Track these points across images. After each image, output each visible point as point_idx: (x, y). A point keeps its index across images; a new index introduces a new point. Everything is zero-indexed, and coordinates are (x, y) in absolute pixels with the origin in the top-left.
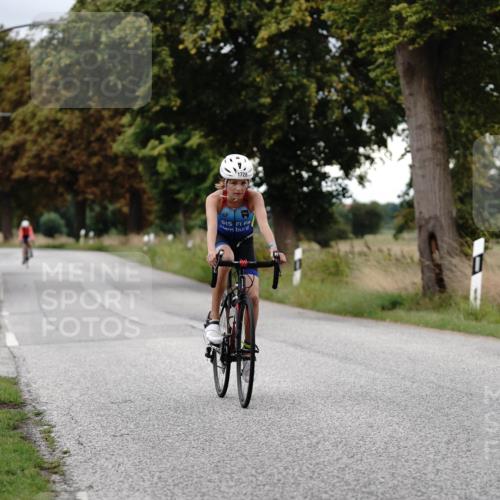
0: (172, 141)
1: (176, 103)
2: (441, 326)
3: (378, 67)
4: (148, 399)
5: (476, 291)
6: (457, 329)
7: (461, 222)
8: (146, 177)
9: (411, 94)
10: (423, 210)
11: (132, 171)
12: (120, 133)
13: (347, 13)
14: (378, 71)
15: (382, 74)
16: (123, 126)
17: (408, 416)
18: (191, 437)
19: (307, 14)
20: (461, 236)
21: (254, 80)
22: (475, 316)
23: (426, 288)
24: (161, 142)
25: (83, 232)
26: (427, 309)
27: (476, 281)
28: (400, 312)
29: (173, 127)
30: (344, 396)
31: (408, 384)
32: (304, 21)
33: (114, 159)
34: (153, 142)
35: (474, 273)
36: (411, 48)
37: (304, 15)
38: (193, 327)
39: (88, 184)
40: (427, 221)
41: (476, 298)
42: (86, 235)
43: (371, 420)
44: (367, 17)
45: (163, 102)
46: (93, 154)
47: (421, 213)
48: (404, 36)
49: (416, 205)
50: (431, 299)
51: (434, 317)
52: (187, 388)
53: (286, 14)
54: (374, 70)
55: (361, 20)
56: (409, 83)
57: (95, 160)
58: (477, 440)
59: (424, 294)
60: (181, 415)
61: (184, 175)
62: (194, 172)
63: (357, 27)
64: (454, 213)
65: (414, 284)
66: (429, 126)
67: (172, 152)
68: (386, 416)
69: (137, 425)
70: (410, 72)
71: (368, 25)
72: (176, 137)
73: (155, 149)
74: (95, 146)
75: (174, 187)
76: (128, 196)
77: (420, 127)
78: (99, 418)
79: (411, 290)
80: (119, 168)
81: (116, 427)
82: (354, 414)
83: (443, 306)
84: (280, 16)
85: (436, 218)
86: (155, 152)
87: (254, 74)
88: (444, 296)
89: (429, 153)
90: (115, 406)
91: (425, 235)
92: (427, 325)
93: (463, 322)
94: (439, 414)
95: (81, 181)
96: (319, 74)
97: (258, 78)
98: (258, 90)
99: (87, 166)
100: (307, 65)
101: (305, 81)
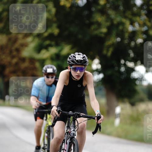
11: (32, 66)
16: (28, 42)
80: (26, 64)
95: (7, 71)
96: (130, 16)
97: (99, 18)
98: (99, 25)
99: (10, 63)
100: (124, 12)
101: (124, 20)
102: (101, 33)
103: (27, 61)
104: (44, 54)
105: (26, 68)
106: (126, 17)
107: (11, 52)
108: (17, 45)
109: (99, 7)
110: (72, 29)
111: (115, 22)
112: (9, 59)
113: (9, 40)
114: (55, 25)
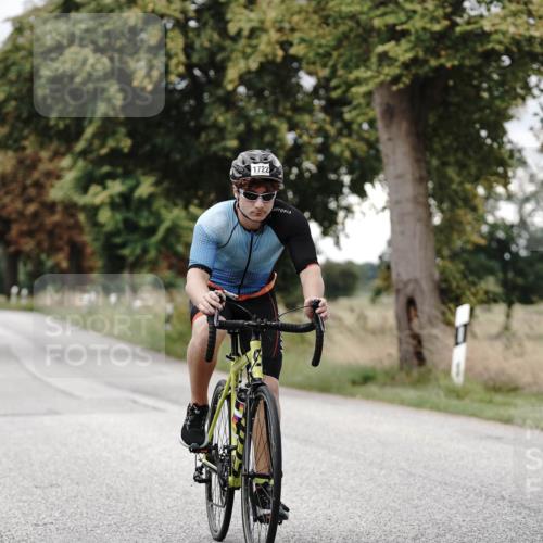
0: (116, 187)
1: (126, 144)
2: (419, 405)
3: (355, 108)
4: (77, 484)
5: (458, 365)
6: (436, 408)
7: (444, 285)
8: (87, 228)
9: (390, 139)
10: (401, 272)
11: (71, 221)
12: (59, 177)
13: (320, 46)
14: (354, 113)
15: (358, 115)
16: (62, 169)
17: (372, 507)
18: (123, 528)
19: (278, 47)
20: (444, 303)
21: (216, 120)
22: (457, 393)
23: (403, 360)
24: (105, 188)
25: (14, 290)
26: (403, 384)
27: (459, 355)
28: (373, 388)
29: (120, 170)
30: (301, 485)
31: (375, 471)
32: (275, 56)
33: (51, 207)
34: (94, 189)
35: (457, 344)
36: (395, 88)
37: (274, 49)
38: (135, 402)
39: (22, 234)
40: (406, 284)
41: (458, 374)
42: (19, 294)
43: (330, 512)
44: (342, 50)
45: (111, 143)
46: (29, 201)
47: (398, 275)
48: (387, 75)
49: (393, 266)
50: (408, 374)
51: (411, 394)
52: (122, 472)
53: (255, 47)
54: (350, 111)
55: (335, 54)
56: (388, 126)
57: (32, 208)
58: (448, 536)
59: (401, 369)
60: (113, 503)
61: (130, 226)
62: (143, 223)
63: (331, 63)
64: (437, 275)
65: (389, 355)
66: (409, 177)
67: (118, 200)
68: (348, 508)
69: (63, 513)
70: (389, 113)
71: (342, 60)
72: (123, 183)
73: (97, 195)
74: (32, 192)
75: (118, 240)
76: (67, 249)
77: (399, 177)
78: (21, 504)
79: (387, 363)
80: (57, 218)
81: (39, 515)
82: (311, 505)
83: (421, 382)
84: (248, 50)
85: (416, 281)
86: (98, 200)
87: (216, 113)
88: (423, 369)
89: (409, 207)
90: (39, 491)
91: (403, 300)
92: (403, 403)
93: (443, 400)
94: (407, 506)
95: (14, 231)
96: (289, 113)
97: (221, 117)
98: (221, 131)
99: (21, 214)
100: (276, 103)
101: (275, 122)
102: (226, 149)
103: (59, 208)
104: (96, 195)
105: (56, 225)
106: (279, 116)
107: (24, 188)
108: (36, 175)
109: (220, 92)
110: (158, 141)
111: (256, 126)
112: (19, 205)
113: (21, 162)
114: (122, 130)
